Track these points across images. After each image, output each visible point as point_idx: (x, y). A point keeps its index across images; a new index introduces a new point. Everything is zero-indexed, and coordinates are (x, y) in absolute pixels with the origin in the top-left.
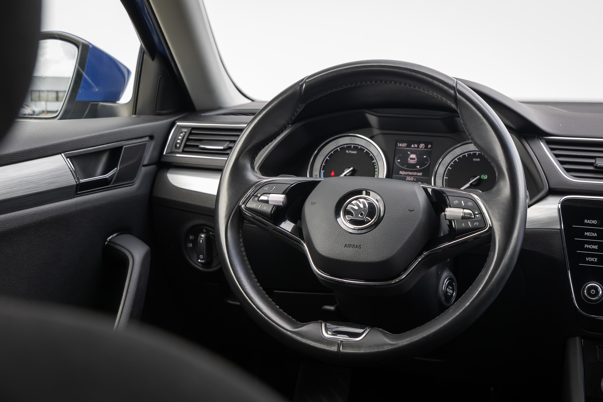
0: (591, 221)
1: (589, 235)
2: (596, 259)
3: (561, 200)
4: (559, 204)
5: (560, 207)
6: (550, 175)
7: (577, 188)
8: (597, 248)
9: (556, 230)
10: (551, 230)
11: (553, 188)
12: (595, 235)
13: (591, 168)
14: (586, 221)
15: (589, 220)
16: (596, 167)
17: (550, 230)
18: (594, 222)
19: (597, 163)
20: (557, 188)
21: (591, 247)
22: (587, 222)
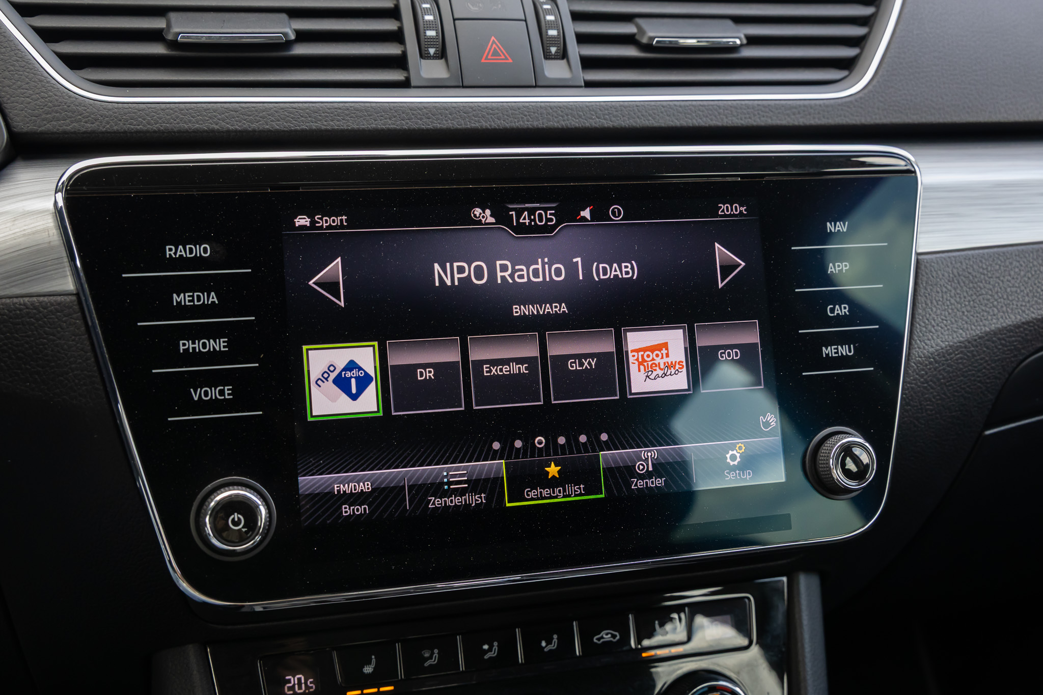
0: (191, 249)
1: (189, 301)
2: (227, 390)
3: (65, 178)
4: (56, 193)
5: (61, 203)
6: (7, 82)
7: (115, 128)
8: (224, 347)
9: (59, 298)
10: (41, 299)
11: (26, 134)
12: (211, 300)
13: (158, 49)
14: (170, 251)
15: (181, 247)
16: (174, 44)
17: (35, 299)
18: (203, 250)
19: (176, 30)
20: (42, 133)
21: (204, 345)
22: (175, 253)
